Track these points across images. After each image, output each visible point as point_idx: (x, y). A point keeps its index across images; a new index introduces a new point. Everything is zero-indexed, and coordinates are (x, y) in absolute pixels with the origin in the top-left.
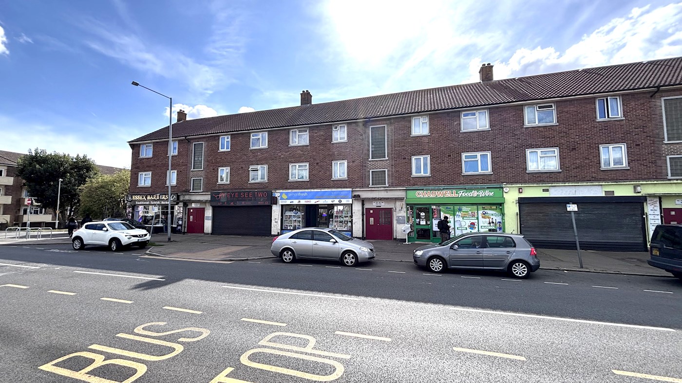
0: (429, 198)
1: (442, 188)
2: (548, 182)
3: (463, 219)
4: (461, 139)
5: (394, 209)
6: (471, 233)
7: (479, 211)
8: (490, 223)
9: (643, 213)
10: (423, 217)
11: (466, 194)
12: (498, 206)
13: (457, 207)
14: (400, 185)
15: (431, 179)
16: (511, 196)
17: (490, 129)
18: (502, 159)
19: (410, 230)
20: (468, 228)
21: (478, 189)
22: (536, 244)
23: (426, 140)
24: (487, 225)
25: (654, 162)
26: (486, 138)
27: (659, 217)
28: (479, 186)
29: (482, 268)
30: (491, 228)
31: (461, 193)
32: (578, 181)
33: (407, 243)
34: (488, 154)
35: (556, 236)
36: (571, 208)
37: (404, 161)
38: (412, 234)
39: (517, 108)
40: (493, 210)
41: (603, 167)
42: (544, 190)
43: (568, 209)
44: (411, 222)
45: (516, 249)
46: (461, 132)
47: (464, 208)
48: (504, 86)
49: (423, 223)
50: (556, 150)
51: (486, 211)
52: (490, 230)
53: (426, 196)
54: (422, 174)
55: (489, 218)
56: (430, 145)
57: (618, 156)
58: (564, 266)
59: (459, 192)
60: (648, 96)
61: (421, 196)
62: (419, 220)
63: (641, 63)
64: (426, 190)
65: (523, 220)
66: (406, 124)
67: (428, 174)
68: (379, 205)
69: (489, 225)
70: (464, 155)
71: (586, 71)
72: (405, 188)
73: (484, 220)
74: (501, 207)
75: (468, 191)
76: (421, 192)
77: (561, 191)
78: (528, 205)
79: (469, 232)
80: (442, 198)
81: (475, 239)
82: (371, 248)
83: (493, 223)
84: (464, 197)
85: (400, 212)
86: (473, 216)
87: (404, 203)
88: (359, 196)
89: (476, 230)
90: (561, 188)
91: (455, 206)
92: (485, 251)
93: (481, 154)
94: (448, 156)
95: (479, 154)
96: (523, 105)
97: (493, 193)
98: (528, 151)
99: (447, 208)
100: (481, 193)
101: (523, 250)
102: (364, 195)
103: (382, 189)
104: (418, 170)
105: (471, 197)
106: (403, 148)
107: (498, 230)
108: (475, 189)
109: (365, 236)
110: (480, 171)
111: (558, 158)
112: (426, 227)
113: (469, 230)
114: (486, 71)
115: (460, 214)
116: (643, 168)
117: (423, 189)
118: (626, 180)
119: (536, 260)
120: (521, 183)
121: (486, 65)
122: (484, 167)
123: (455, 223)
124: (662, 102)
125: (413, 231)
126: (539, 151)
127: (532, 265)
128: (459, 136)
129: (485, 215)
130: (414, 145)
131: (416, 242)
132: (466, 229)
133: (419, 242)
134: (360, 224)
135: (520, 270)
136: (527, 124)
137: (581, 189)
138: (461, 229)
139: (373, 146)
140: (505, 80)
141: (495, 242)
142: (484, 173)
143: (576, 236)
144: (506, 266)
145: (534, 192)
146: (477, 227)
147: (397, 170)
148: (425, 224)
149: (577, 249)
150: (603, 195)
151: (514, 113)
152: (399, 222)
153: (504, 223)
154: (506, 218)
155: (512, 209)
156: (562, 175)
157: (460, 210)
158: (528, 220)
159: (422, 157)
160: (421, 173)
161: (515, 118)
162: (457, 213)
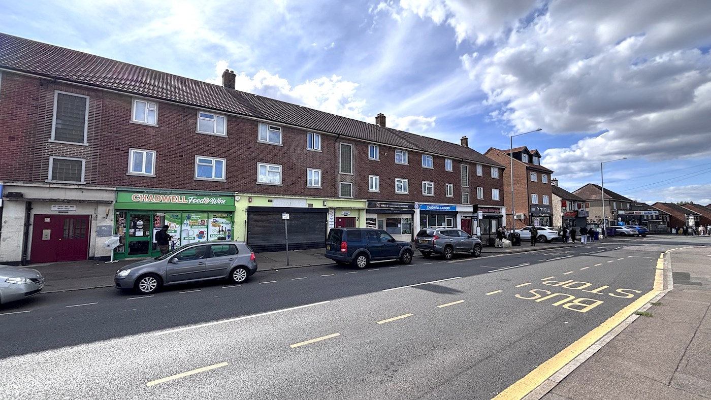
0: (150, 203)
1: (168, 192)
2: (273, 194)
3: (191, 228)
4: (196, 140)
5: (94, 216)
6: (199, 243)
7: (209, 220)
8: (219, 232)
9: (326, 220)
10: (141, 227)
11: (197, 201)
12: (229, 214)
13: (185, 215)
14: (106, 185)
15: (155, 180)
16: (242, 204)
17: (227, 137)
18: (236, 168)
19: (118, 244)
20: (196, 238)
21: (209, 196)
22: (256, 249)
23: (153, 132)
24: (217, 233)
25: (334, 185)
26: (222, 145)
27: (333, 223)
28: (211, 193)
29: (204, 279)
30: (220, 236)
31: (191, 200)
32: (293, 195)
33: (111, 261)
34: (223, 161)
35: (274, 241)
36: (285, 216)
37: (117, 152)
38: (121, 249)
39: (253, 122)
40: (224, 218)
41: (308, 186)
42: (269, 201)
43: (283, 218)
44: (121, 234)
45: (239, 256)
46: (196, 132)
47: (194, 216)
48: (243, 98)
49: (140, 233)
50: (280, 167)
51: (216, 219)
52: (219, 239)
53: (147, 201)
54: (143, 172)
55: (219, 226)
56: (157, 139)
57: (317, 178)
58: (276, 266)
59: (189, 198)
60: (334, 139)
61: (140, 200)
62: (133, 230)
63: (333, 115)
64: (147, 193)
65: (250, 228)
66: (124, 104)
67: (152, 174)
68: (64, 210)
69: (218, 233)
70: (198, 158)
71: (304, 108)
72: (115, 189)
73: (214, 228)
74: (231, 215)
75: (200, 197)
76: (139, 195)
77: (281, 202)
78: (255, 213)
79: (197, 241)
80: (168, 203)
81: (200, 249)
82: (34, 277)
83: (223, 231)
84: (194, 204)
85: (103, 220)
86: (203, 224)
87: (112, 208)
88: (21, 195)
89: (204, 240)
90: (282, 200)
91: (182, 214)
92: (209, 261)
93: (216, 160)
94: (180, 156)
95: (214, 160)
96: (258, 121)
97: (225, 201)
98: (259, 164)
99: (173, 216)
100: (213, 201)
101: (245, 256)
102: (31, 193)
103: (73, 187)
104: (138, 166)
105: (201, 204)
106: (115, 135)
107: (227, 238)
108: (206, 196)
109: (29, 259)
110: (214, 178)
111: (281, 173)
112: (145, 239)
113: (197, 240)
114: (229, 78)
115: (188, 222)
116: (328, 188)
117: (142, 192)
118: (320, 196)
119: (255, 264)
120: (251, 193)
121: (230, 72)
122: (218, 174)
123: (182, 233)
124: (340, 145)
125: (124, 245)
126: (268, 166)
127: (251, 269)
128: (194, 137)
129: (215, 224)
130: (133, 134)
131: (127, 259)
132: (194, 239)
133: (132, 259)
134: (18, 240)
135: (240, 276)
136: (260, 140)
137: (294, 201)
138: (188, 238)
139: (60, 122)
140: (245, 93)
141: (221, 250)
142: (217, 180)
143: (287, 240)
144: (228, 274)
145: (261, 202)
146: (206, 235)
147: (104, 163)
148: (142, 235)
149: (286, 250)
150: (307, 206)
151: (250, 127)
152: (100, 233)
153: (233, 231)
154: (236, 226)
155: (241, 217)
156: (282, 189)
157: (189, 218)
158: (254, 227)
159: (144, 153)
160: (141, 171)
161: (250, 132)
162: (185, 221)
